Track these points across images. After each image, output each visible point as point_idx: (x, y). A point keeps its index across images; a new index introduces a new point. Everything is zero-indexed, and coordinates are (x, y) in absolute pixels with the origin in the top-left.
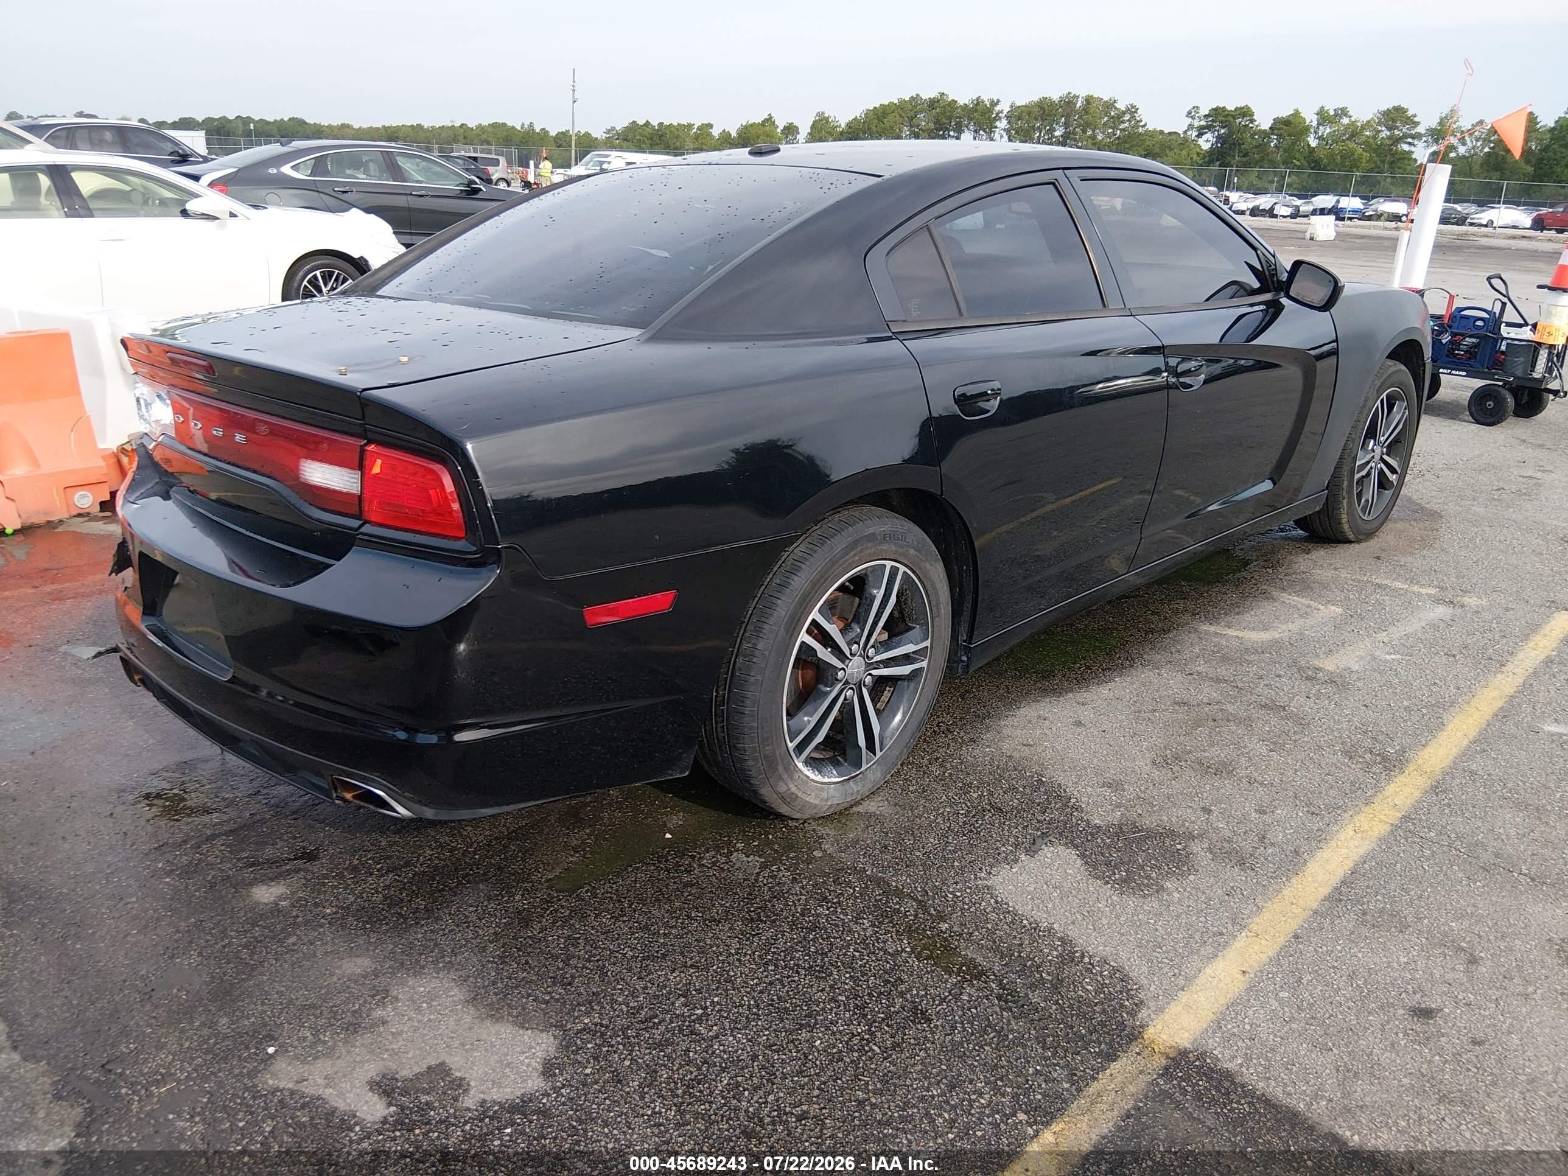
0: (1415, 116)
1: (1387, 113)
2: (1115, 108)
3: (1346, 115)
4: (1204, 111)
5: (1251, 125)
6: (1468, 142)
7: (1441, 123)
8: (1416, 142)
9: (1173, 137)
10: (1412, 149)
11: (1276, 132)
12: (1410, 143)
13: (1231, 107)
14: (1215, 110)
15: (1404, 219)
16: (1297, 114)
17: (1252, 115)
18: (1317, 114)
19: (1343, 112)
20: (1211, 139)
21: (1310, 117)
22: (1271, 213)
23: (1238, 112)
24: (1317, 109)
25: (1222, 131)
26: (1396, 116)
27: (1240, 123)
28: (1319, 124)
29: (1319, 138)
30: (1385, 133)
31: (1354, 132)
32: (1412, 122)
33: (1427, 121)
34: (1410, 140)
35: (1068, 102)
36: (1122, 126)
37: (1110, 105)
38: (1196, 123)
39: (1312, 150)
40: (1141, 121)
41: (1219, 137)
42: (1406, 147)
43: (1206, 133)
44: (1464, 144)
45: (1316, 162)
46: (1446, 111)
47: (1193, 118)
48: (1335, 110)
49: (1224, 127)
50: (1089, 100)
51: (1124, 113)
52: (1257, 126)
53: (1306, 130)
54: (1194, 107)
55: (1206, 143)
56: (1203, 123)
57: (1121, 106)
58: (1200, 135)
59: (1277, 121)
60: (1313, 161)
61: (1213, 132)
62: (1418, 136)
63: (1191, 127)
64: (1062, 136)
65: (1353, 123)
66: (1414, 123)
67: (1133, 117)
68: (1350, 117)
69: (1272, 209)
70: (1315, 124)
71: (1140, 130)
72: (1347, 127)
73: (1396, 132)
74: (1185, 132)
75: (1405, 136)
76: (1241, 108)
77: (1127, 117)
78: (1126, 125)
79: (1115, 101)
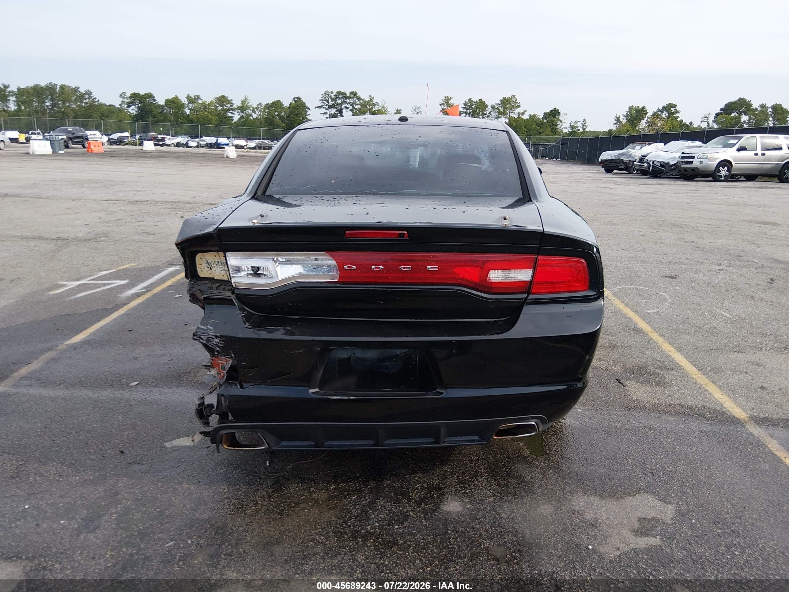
0: (232, 100)
1: (218, 99)
2: (80, 91)
3: (200, 99)
4: (128, 95)
5: (154, 102)
6: (257, 112)
7: (242, 104)
8: (234, 112)
9: (112, 107)
10: (233, 115)
11: (168, 106)
12: (231, 113)
13: (142, 93)
14: (134, 94)
15: (245, 147)
16: (176, 98)
17: (154, 97)
18: (187, 98)
19: (198, 97)
20: (134, 109)
21: (184, 100)
22: (186, 145)
23: (147, 96)
24: (186, 96)
25: (140, 105)
26: (222, 100)
27: (148, 101)
28: (189, 103)
29: (190, 109)
30: (220, 108)
31: (205, 107)
32: (230, 102)
33: (237, 103)
34: (231, 111)
35: (51, 88)
36: (85, 101)
37: (76, 90)
38: (126, 101)
39: (188, 116)
40: (95, 99)
41: (139, 108)
42: (230, 115)
43: (132, 106)
44: (255, 113)
45: (191, 121)
46: (243, 99)
47: (123, 98)
48: (194, 96)
49: (140, 103)
50: (63, 87)
51: (85, 94)
52: (157, 103)
53: (182, 106)
54: (123, 93)
55: (133, 110)
56: (129, 101)
57: (82, 90)
58: (129, 107)
59: (167, 101)
60: (189, 120)
61: (135, 105)
62: (234, 109)
63: (123, 102)
64: (50, 105)
65: (204, 103)
66: (232, 103)
67: (90, 97)
68: (202, 100)
69: (187, 143)
70: (186, 103)
71: (96, 103)
72: (202, 104)
73: (225, 108)
74: (120, 105)
75: (229, 109)
76: (147, 94)
77: (87, 96)
78: (88, 100)
79: (79, 88)
